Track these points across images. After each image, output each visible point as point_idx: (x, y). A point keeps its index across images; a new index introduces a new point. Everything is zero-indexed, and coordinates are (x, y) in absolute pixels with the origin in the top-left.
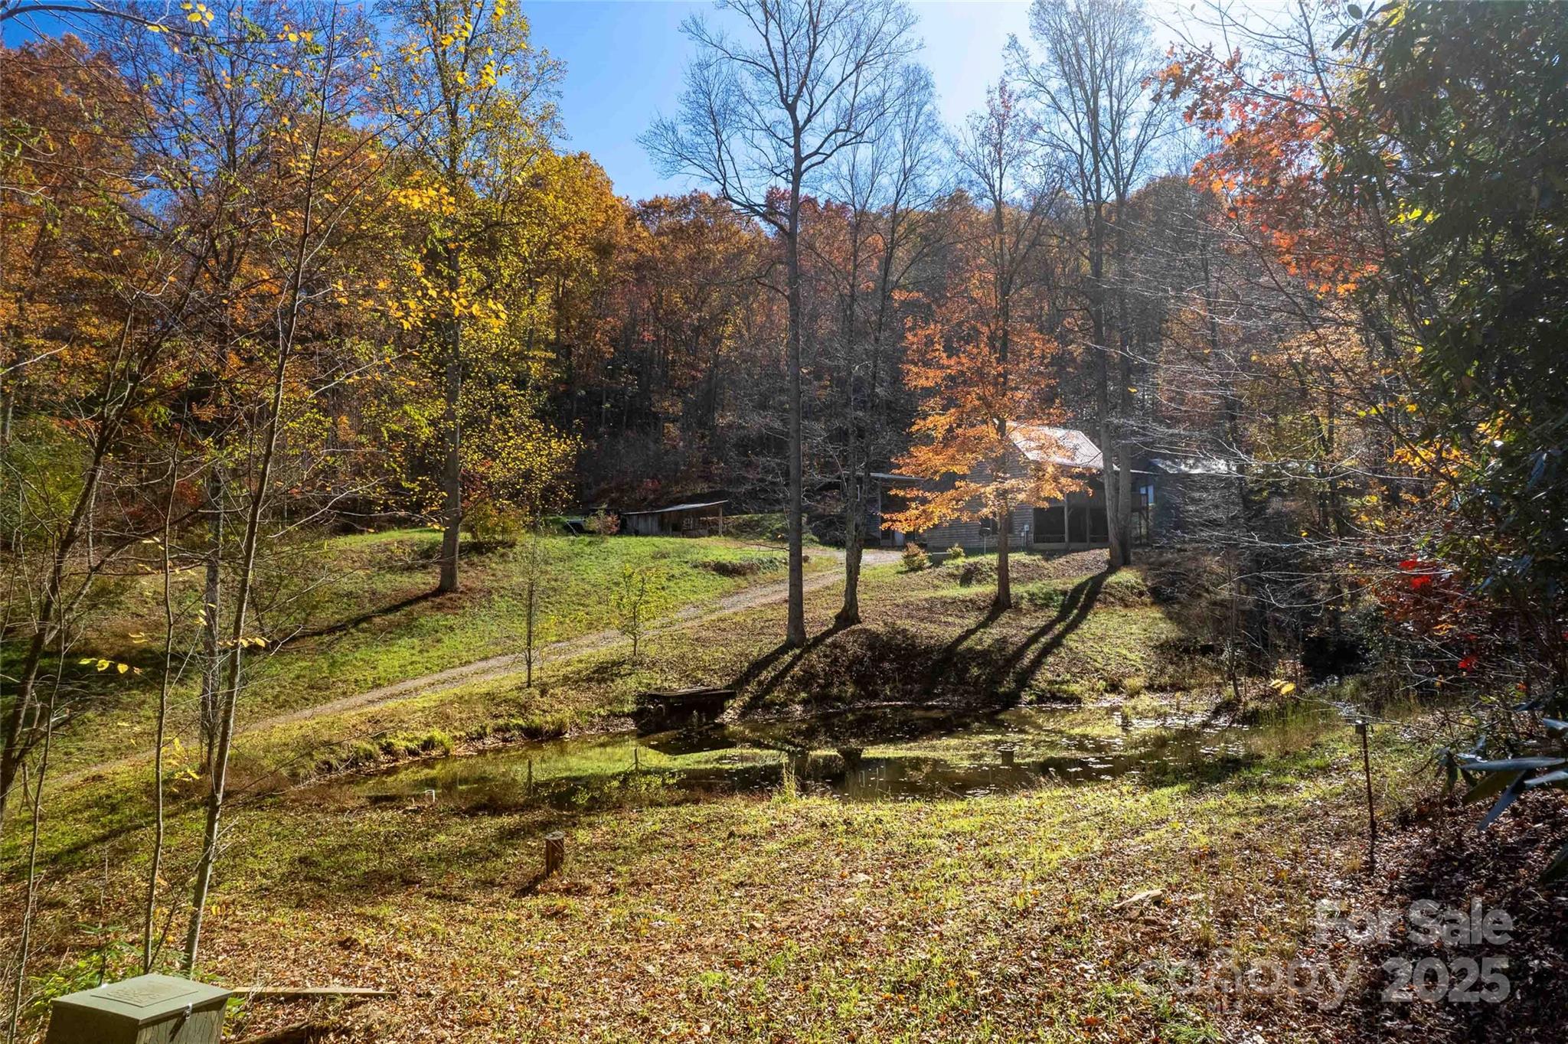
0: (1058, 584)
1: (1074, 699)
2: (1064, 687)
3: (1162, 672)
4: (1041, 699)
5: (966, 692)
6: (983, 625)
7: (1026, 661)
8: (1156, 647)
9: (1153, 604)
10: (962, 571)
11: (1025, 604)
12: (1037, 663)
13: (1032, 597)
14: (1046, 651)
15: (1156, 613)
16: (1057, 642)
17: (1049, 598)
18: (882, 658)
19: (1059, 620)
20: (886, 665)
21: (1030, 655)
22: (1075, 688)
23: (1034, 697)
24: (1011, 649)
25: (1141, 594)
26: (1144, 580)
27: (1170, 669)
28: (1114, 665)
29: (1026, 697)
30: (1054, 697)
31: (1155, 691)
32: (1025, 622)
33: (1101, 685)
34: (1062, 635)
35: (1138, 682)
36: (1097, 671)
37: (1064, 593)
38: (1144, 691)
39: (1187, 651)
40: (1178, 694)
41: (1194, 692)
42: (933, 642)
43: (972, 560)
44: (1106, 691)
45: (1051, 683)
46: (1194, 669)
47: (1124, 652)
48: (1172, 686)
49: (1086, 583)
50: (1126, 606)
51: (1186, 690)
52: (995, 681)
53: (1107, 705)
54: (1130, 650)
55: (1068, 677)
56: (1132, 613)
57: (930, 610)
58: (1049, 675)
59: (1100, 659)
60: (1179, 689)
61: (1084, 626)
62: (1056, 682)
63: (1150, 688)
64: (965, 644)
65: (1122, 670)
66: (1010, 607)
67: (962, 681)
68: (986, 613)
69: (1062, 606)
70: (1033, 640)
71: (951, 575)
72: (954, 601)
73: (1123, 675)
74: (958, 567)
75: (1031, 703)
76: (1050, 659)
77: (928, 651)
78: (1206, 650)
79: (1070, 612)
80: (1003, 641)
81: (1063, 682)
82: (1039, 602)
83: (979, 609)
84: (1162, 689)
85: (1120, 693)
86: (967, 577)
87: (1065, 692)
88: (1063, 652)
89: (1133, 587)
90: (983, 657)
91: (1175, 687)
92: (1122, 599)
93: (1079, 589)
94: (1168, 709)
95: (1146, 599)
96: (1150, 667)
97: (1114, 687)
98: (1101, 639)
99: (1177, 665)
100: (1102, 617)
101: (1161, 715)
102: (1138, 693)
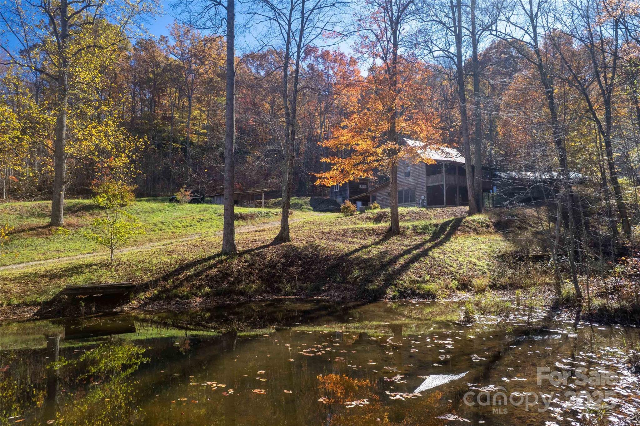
0: (434, 222)
1: (430, 295)
2: (423, 285)
3: (503, 274)
4: (402, 295)
5: (346, 289)
6: (377, 244)
7: (397, 266)
8: (498, 257)
9: (496, 232)
10: (376, 216)
11: (408, 232)
12: (406, 267)
13: (415, 228)
14: (415, 259)
15: (498, 237)
16: (425, 254)
17: (426, 228)
18: (292, 264)
19: (430, 241)
20: (294, 269)
21: (402, 261)
22: (432, 286)
23: (397, 294)
24: (387, 259)
25: (488, 226)
26: (490, 219)
27: (510, 272)
28: (465, 270)
29: (391, 292)
30: (414, 294)
31: (498, 289)
32: (406, 242)
33: (454, 284)
34: (430, 249)
35: (483, 282)
36: (452, 273)
37: (436, 225)
38: (489, 289)
39: (521, 259)
40: (517, 291)
41: (532, 289)
42: (333, 253)
43: (383, 210)
44: (458, 288)
45: (413, 282)
46: (528, 272)
47: (474, 260)
48: (511, 285)
49: (452, 220)
50: (478, 233)
51: (524, 288)
52: (368, 280)
53: (458, 300)
54: (479, 259)
55: (428, 277)
56: (481, 238)
57: (344, 235)
58: (413, 277)
59: (455, 265)
60: (517, 288)
61: (448, 244)
62: (418, 282)
63: (494, 287)
64: (356, 254)
65: (472, 273)
66: (399, 233)
67: (344, 281)
68: (381, 237)
69: (435, 233)
70: (408, 252)
71: (367, 218)
72: (361, 230)
73: (472, 277)
74: (373, 214)
75: (393, 298)
76: (417, 265)
77: (328, 258)
78: (537, 259)
79: (439, 236)
80: (386, 252)
81: (423, 282)
82: (419, 231)
83: (378, 234)
84: (503, 287)
85: (469, 291)
86: (378, 219)
87: (423, 289)
88: (427, 261)
89: (482, 223)
90: (366, 264)
91: (513, 286)
92: (475, 230)
93: (446, 224)
94: (509, 304)
95: (491, 229)
96: (494, 271)
97: (464, 286)
98: (458, 252)
99: (515, 269)
100: (461, 239)
101: (502, 311)
102: (484, 290)
